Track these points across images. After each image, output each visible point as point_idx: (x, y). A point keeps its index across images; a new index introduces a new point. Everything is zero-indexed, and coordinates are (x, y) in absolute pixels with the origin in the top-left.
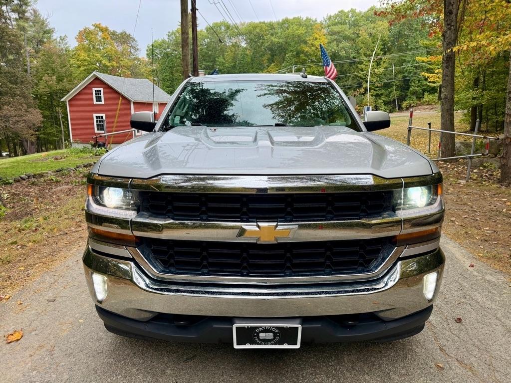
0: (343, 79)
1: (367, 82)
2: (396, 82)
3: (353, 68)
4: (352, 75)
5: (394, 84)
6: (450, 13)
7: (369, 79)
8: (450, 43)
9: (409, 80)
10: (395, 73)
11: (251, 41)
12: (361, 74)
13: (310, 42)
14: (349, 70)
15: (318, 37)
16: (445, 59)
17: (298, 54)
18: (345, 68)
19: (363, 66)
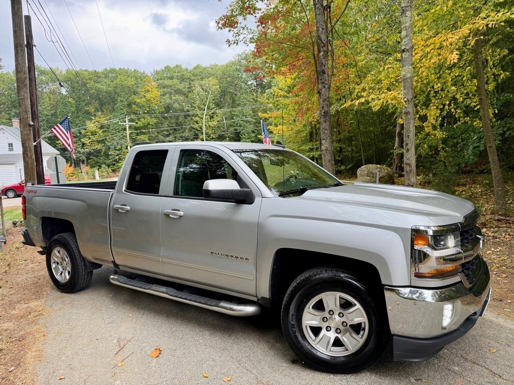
0: (179, 130)
1: (203, 134)
2: (229, 134)
3: (188, 121)
4: (188, 127)
5: (227, 136)
6: (323, 73)
7: (204, 131)
8: (325, 99)
9: (240, 132)
10: (227, 126)
11: (73, 89)
12: (196, 126)
13: (142, 94)
14: (184, 122)
15: (150, 89)
16: (323, 114)
17: (129, 105)
18: (180, 120)
19: (197, 119)
